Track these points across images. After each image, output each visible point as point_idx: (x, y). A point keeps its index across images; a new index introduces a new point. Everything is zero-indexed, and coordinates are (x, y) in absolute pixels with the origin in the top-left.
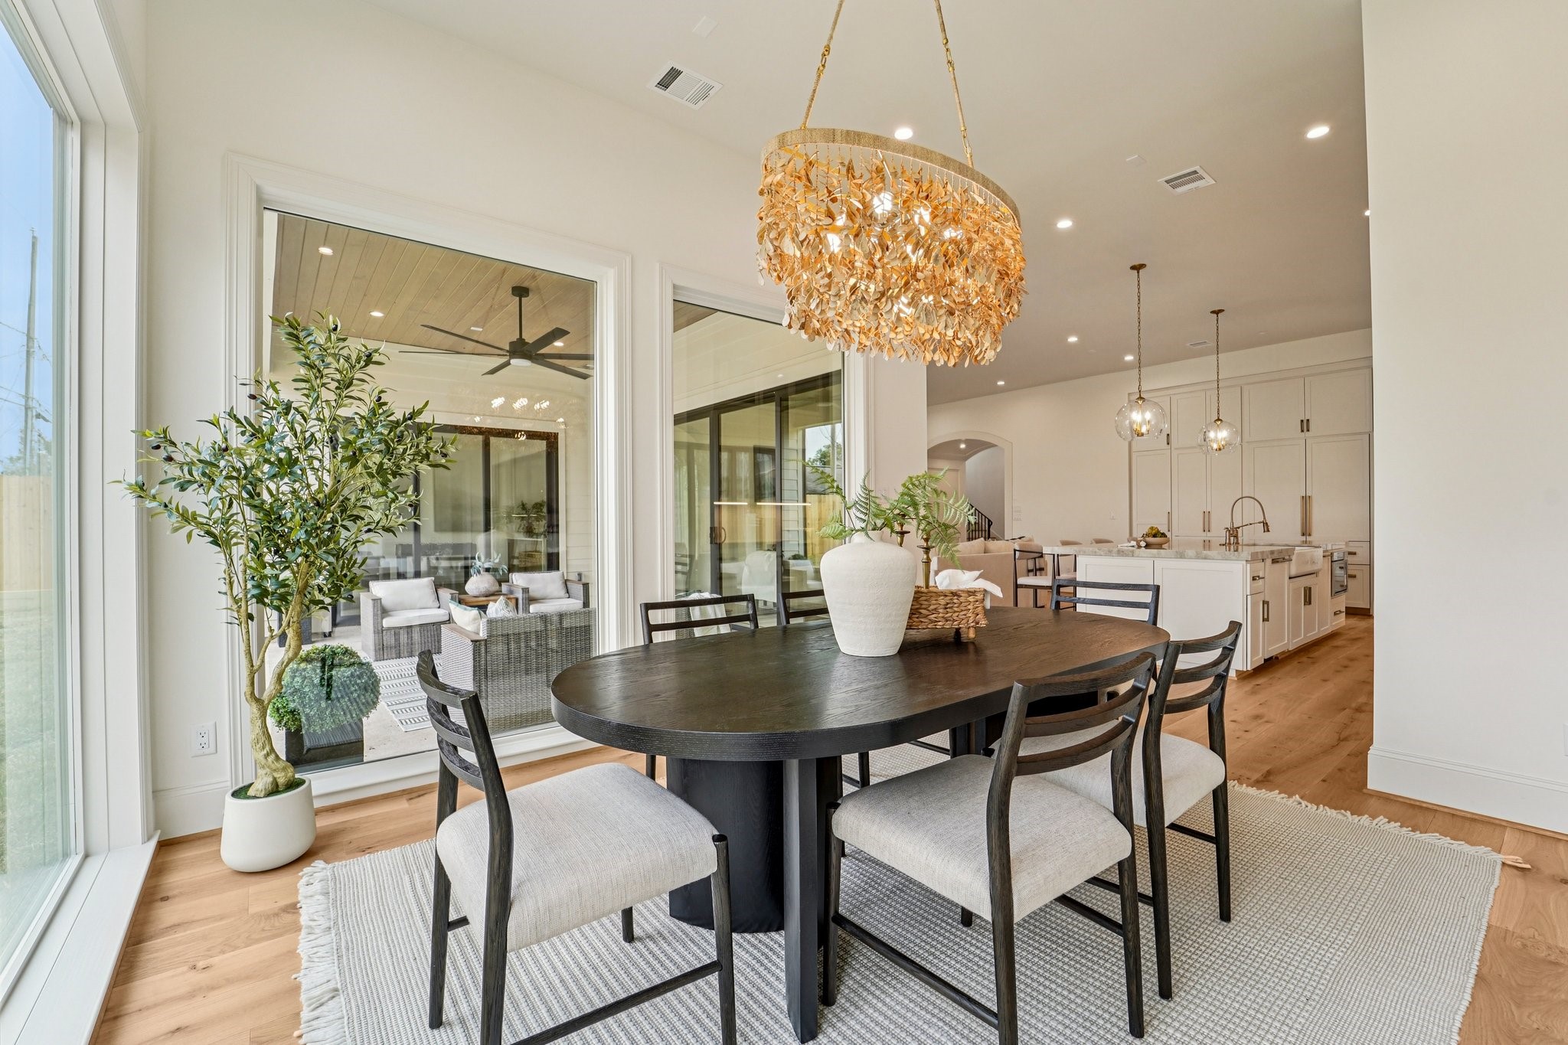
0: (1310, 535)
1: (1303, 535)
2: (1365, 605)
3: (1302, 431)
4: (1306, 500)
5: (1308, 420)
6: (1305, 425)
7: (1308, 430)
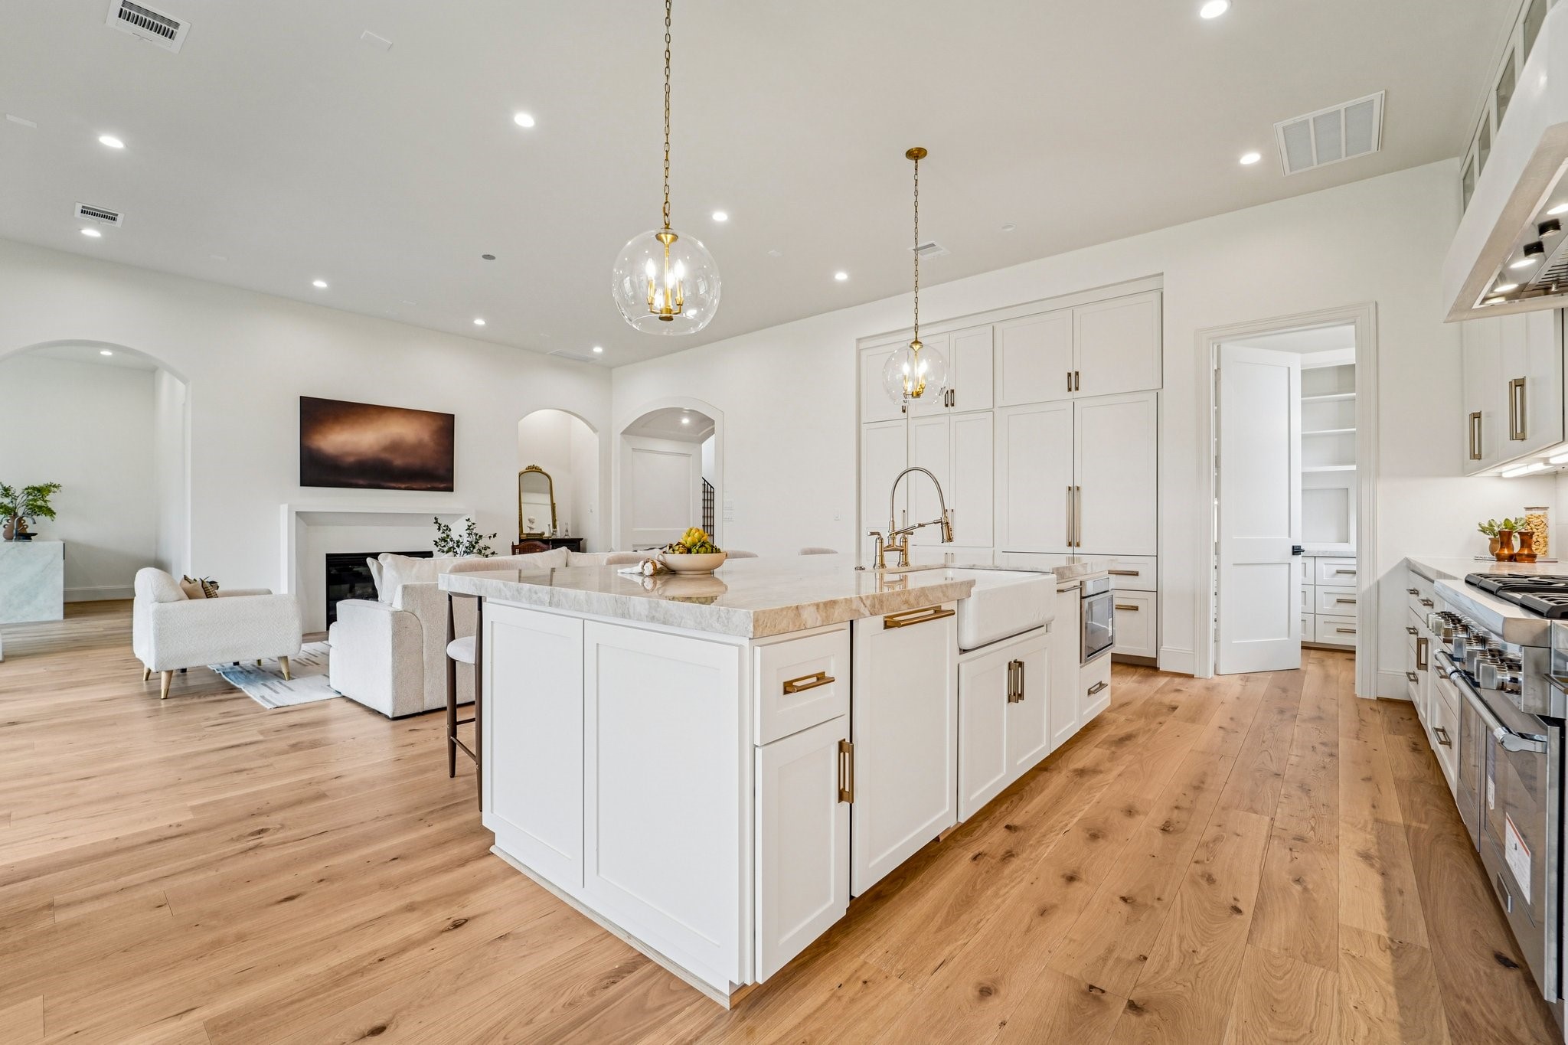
0: (1078, 545)
1: (1070, 545)
2: (1148, 652)
3: (1070, 390)
4: (1073, 491)
5: (1077, 373)
6: (1073, 381)
7: (1077, 389)
